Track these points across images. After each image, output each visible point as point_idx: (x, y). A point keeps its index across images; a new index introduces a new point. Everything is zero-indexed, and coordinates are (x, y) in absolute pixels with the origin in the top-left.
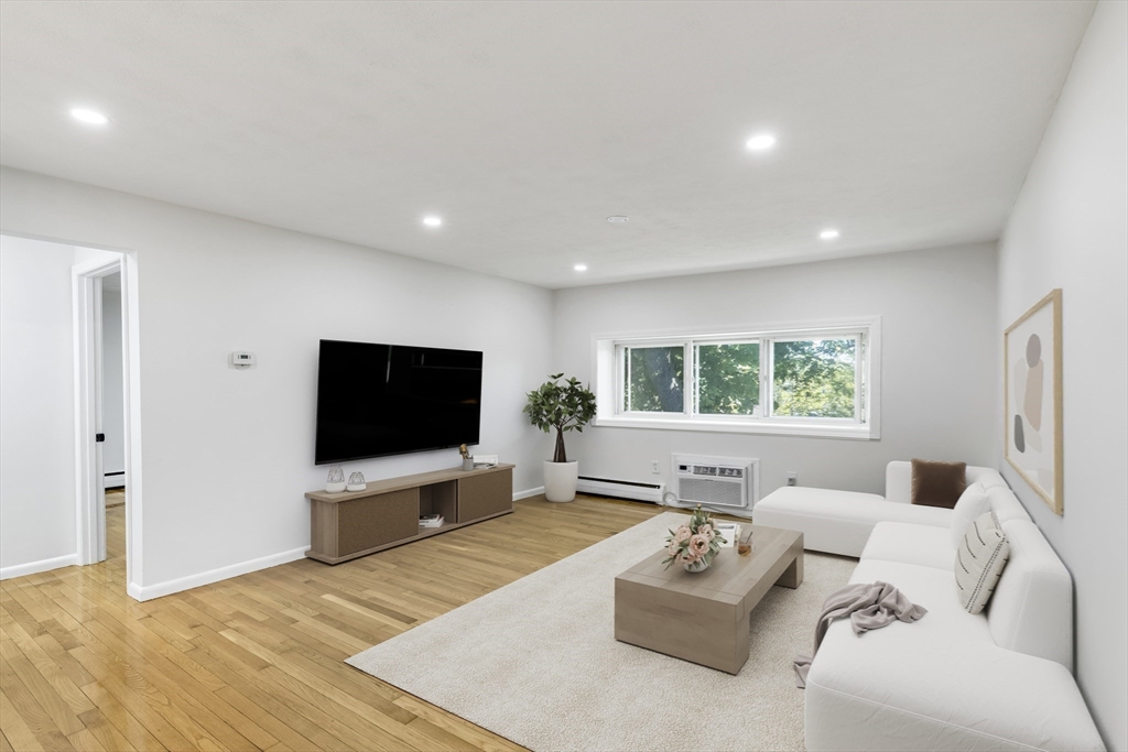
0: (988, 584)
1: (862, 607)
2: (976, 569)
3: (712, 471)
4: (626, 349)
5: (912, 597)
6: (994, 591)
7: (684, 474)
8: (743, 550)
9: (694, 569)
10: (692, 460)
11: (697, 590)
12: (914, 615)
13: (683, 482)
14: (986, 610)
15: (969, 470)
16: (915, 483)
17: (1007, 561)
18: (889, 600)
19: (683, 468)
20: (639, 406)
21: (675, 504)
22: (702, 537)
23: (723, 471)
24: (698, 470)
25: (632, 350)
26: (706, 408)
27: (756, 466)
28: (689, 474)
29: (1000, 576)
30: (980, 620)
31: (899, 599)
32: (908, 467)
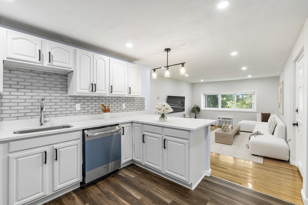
0: (273, 129)
1: (255, 134)
2: (271, 127)
3: (225, 119)
4: (206, 95)
5: (262, 133)
6: (274, 130)
7: (219, 119)
8: (232, 128)
9: (226, 130)
10: (221, 117)
11: (226, 133)
12: (262, 135)
13: (219, 121)
14: (273, 134)
15: (271, 114)
16: (262, 118)
17: (276, 125)
18: (259, 133)
19: (219, 118)
20: (209, 106)
21: (217, 125)
22: (226, 125)
23: (227, 119)
24: (222, 119)
25: (207, 95)
26: (222, 107)
27: (234, 118)
28: (221, 119)
29: (275, 128)
30: (272, 135)
31: (260, 133)
32: (260, 114)
